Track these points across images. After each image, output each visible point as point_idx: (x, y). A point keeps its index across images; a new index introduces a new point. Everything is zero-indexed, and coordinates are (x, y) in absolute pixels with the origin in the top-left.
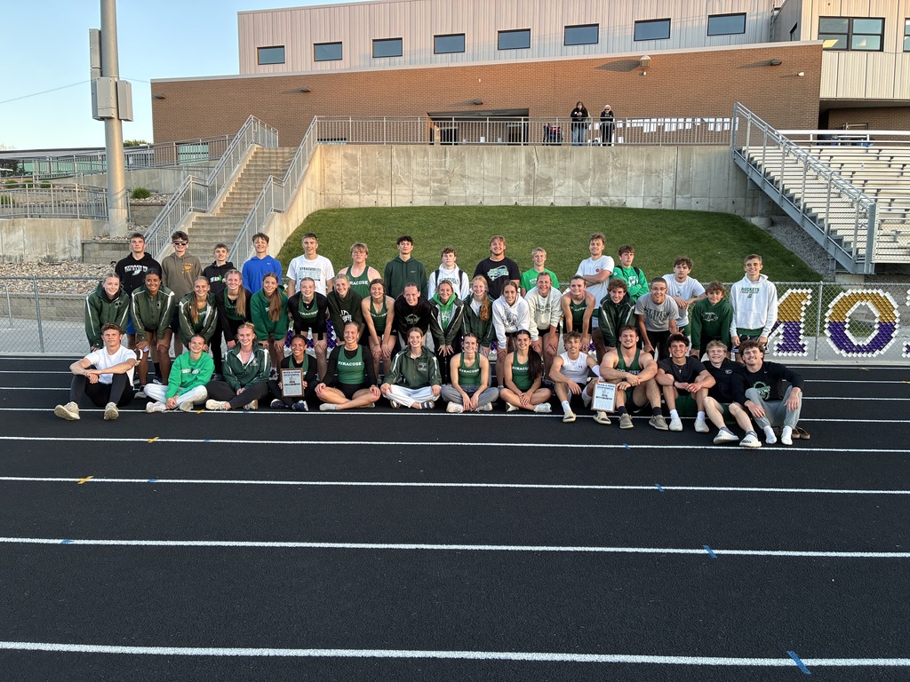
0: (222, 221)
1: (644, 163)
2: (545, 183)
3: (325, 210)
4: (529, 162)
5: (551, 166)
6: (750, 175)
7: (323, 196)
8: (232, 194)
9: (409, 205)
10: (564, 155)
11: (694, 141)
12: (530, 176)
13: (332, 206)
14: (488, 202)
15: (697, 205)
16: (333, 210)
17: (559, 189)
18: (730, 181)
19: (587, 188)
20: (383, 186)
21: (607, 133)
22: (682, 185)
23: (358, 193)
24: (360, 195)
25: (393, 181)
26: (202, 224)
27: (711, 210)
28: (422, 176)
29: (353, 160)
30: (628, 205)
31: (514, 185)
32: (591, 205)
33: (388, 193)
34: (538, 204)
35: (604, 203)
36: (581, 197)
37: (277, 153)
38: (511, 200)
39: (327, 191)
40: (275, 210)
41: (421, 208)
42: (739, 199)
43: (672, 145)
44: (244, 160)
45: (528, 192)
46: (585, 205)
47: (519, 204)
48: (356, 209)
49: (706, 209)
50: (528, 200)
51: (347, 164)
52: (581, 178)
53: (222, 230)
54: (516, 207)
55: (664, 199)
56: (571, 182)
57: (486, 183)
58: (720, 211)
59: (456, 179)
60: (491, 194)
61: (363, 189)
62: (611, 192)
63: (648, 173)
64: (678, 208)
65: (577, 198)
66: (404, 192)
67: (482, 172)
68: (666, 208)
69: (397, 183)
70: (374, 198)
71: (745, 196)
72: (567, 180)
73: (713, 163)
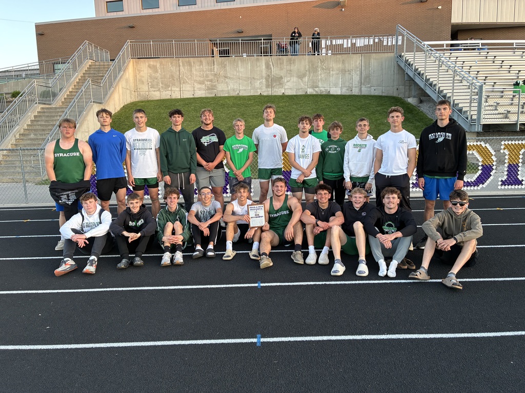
1: (340, 66)
2: (279, 80)
3: (136, 102)
4: (268, 67)
5: (281, 69)
6: (406, 71)
7: (136, 93)
8: (70, 92)
9: (192, 96)
10: (290, 62)
11: (372, 51)
12: (269, 76)
13: (142, 99)
14: (243, 94)
15: (375, 92)
16: (142, 102)
17: (288, 84)
18: (395, 76)
19: (305, 82)
20: (175, 85)
22: (365, 79)
23: (159, 90)
24: (160, 91)
25: (180, 81)
26: (44, 112)
27: (384, 94)
28: (199, 78)
29: (154, 68)
30: (332, 93)
31: (259, 82)
32: (308, 93)
33: (178, 89)
34: (275, 94)
35: (316, 92)
36: (302, 89)
37: (104, 65)
38: (257, 92)
39: (139, 90)
40: (94, 102)
41: (198, 98)
42: (401, 87)
43: (358, 53)
44: (81, 71)
45: (267, 86)
46: (304, 93)
47: (263, 94)
48: (158, 100)
49: (381, 94)
50: (268, 91)
51: (151, 71)
52: (301, 77)
54: (261, 95)
55: (354, 88)
56: (295, 79)
57: (241, 81)
58: (389, 95)
59: (222, 79)
60: (244, 88)
61: (162, 87)
62: (320, 85)
63: (343, 71)
64: (362, 94)
65: (299, 89)
66: (188, 89)
67: (238, 74)
68: (356, 94)
69: (184, 83)
70: (169, 93)
71: (404, 85)
72: (292, 78)
73: (384, 64)
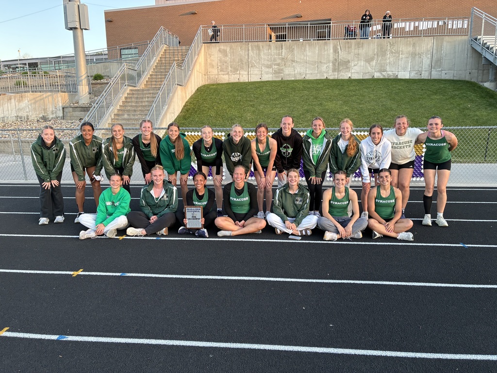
0: (145, 92)
1: (410, 49)
2: (346, 64)
3: (208, 85)
4: (335, 50)
5: (349, 53)
6: (484, 54)
7: (206, 76)
8: (151, 75)
9: (259, 80)
10: (358, 46)
11: (444, 33)
12: (336, 60)
13: (212, 82)
14: (309, 77)
15: (445, 76)
16: (213, 85)
17: (356, 67)
18: (468, 59)
19: (373, 66)
20: (243, 69)
21: (387, 30)
22: (436, 63)
23: (228, 74)
24: (229, 75)
25: (249, 65)
26: (133, 94)
27: (455, 79)
28: (267, 62)
29: (224, 53)
30: (399, 77)
31: (325, 66)
32: (375, 77)
33: (246, 73)
34: (341, 78)
35: (384, 76)
36: (369, 73)
37: (178, 50)
38: (323, 76)
39: (209, 73)
40: (178, 85)
41: (267, 82)
42: (473, 71)
43: (430, 36)
44: (158, 55)
45: (334, 70)
46: (371, 77)
47: (329, 78)
48: (227, 84)
49: (452, 78)
50: (334, 75)
51: (221, 56)
52: (369, 60)
53: (145, 98)
54: (327, 79)
55: (423, 72)
56: (362, 63)
57: (308, 65)
58: (461, 79)
59: (289, 63)
60: (310, 72)
61: (231, 71)
62: (388, 68)
63: (414, 55)
64: (432, 78)
65: (366, 73)
66: (256, 72)
67: (305, 58)
68: (425, 78)
69: (252, 67)
70: (237, 76)
71: (478, 69)
72: (359, 62)
73: (457, 47)
